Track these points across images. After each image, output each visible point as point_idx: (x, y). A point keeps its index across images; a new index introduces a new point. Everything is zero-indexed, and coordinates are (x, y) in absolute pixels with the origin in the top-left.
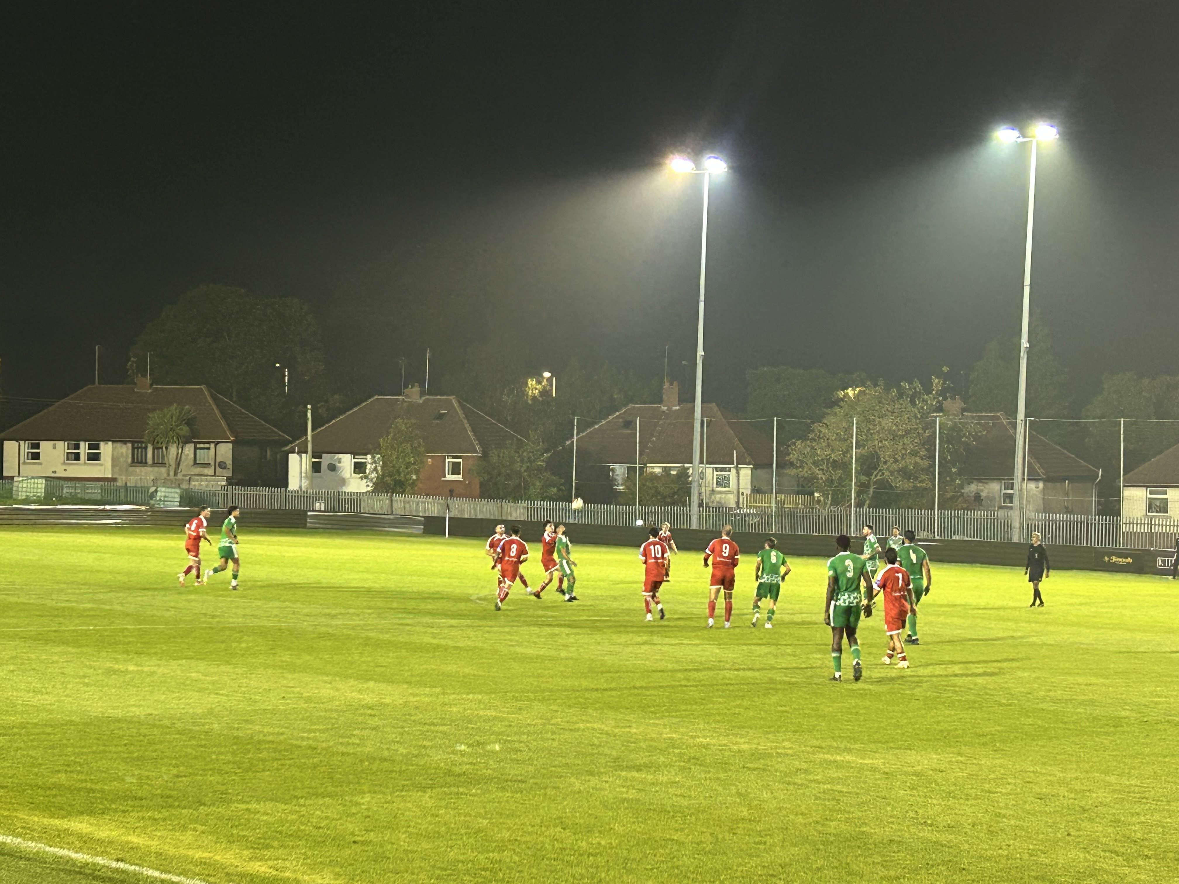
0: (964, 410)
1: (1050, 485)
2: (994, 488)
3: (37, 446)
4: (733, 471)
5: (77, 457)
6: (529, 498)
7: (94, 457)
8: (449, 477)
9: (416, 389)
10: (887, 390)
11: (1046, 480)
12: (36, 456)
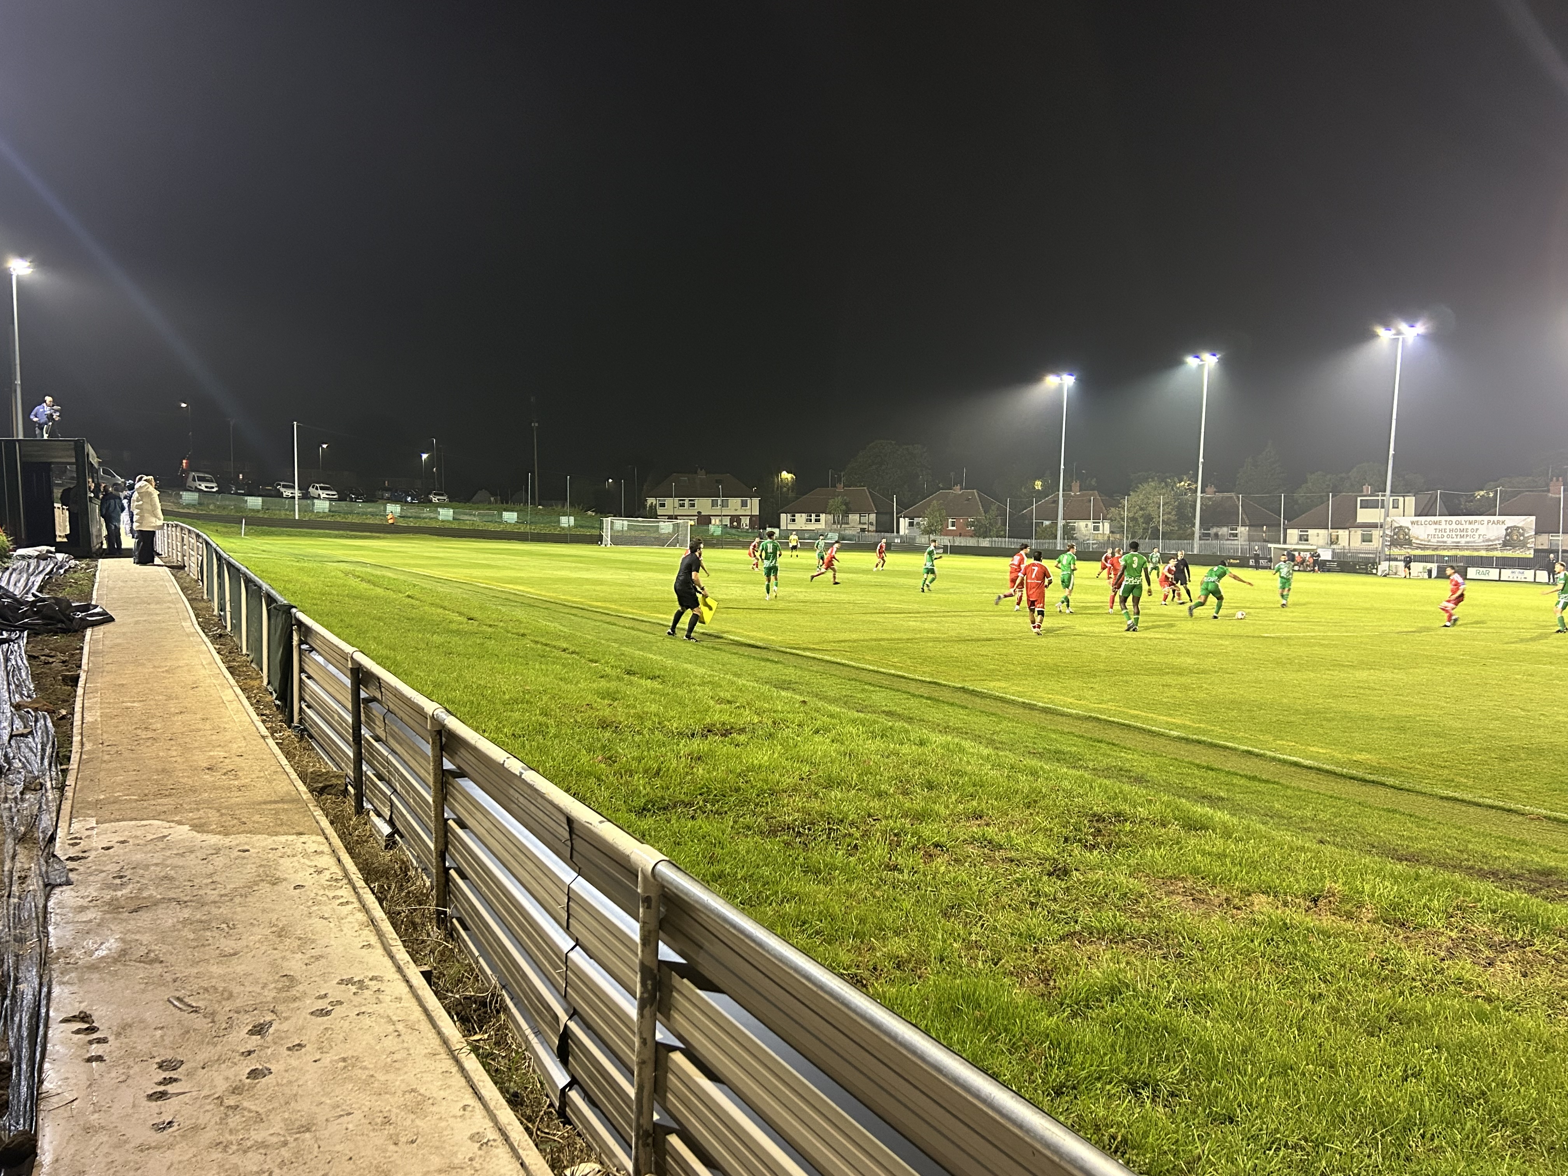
0: (1215, 492)
1: (1252, 528)
2: (1224, 531)
3: (794, 516)
4: (1101, 524)
5: (811, 520)
6: (991, 537)
7: (817, 521)
8: (950, 528)
9: (959, 487)
10: (1160, 483)
11: (1249, 526)
12: (794, 520)
